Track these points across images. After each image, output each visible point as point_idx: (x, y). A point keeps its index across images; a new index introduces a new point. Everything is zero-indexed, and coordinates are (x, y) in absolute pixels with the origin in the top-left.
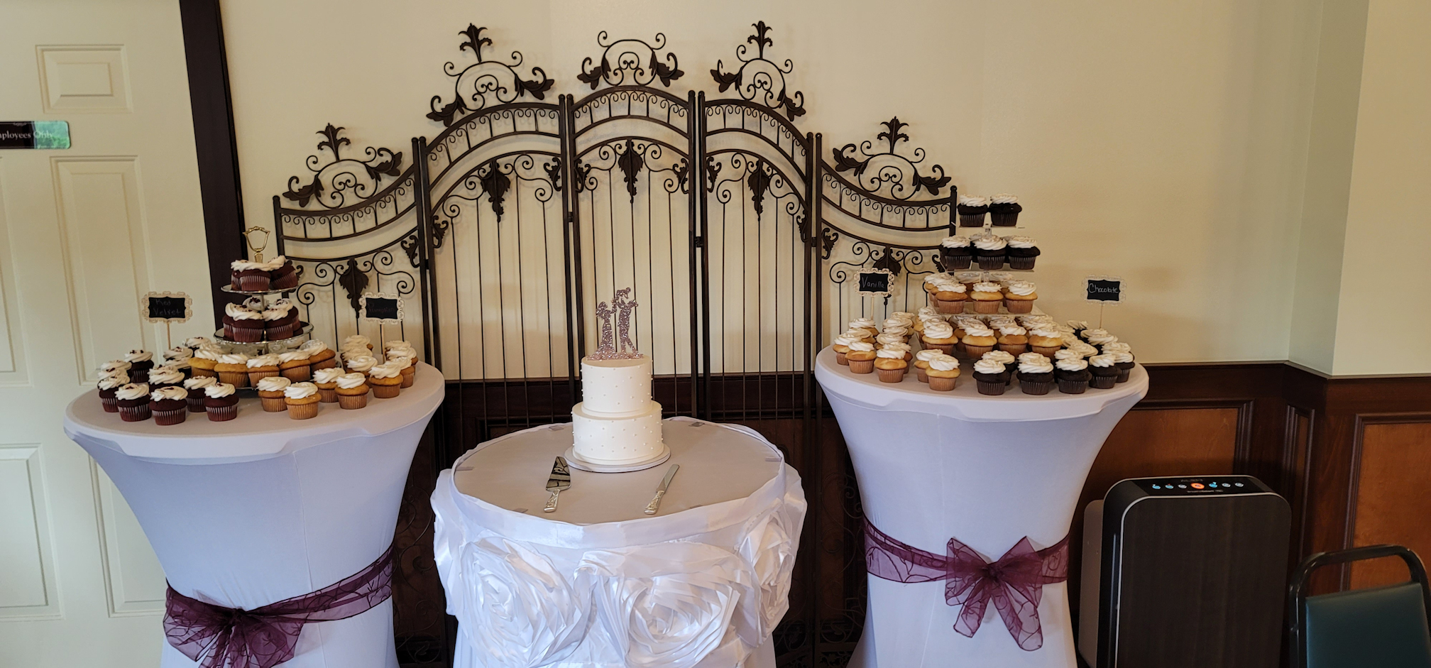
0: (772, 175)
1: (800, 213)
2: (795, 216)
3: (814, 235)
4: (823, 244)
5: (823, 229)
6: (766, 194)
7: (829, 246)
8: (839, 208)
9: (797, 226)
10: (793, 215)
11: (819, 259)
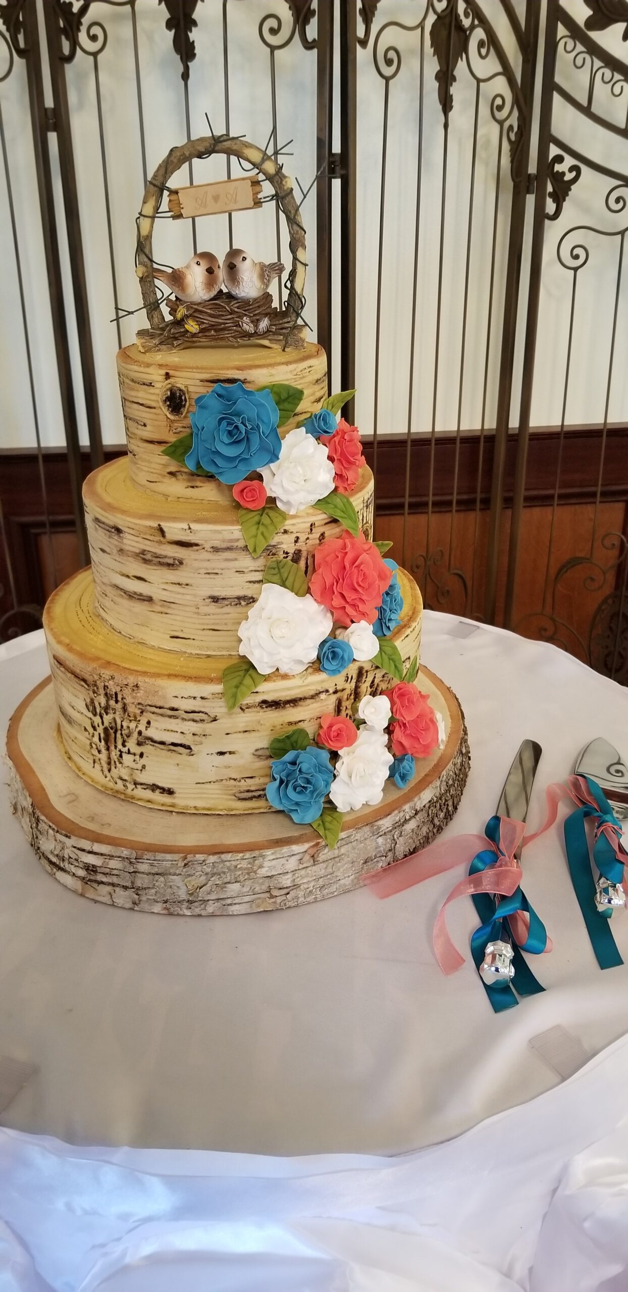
0: (472, 27)
1: (514, 121)
2: (506, 125)
3: (532, 169)
4: (550, 189)
5: (551, 157)
6: (461, 68)
7: (561, 192)
8: (587, 110)
9: (506, 146)
10: (501, 123)
11: (541, 217)
